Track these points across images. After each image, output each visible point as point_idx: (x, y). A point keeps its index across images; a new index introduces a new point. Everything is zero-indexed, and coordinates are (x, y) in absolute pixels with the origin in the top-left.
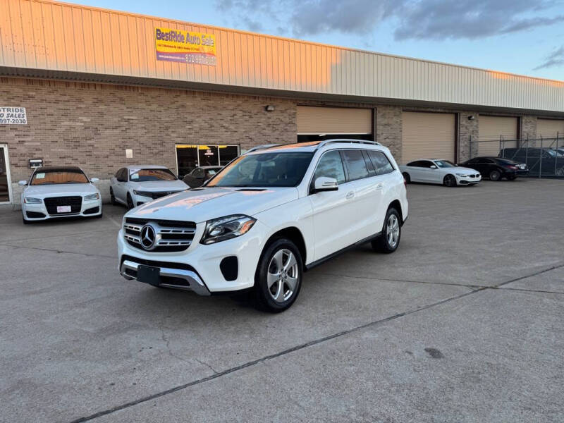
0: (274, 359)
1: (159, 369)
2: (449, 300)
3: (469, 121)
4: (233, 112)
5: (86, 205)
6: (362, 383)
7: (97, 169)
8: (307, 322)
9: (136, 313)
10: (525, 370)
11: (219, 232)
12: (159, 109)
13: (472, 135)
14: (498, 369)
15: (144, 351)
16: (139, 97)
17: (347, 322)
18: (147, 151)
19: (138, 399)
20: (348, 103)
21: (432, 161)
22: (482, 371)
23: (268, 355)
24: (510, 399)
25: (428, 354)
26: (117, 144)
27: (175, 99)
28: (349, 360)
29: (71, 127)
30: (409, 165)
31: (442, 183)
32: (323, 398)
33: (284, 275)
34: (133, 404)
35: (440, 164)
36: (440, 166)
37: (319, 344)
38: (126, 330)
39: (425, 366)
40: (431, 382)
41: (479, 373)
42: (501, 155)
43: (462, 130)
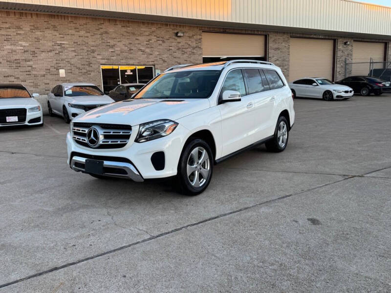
0: (195, 226)
1: (108, 235)
2: (326, 185)
3: (345, 46)
4: (149, 37)
5: (30, 115)
6: (261, 241)
7: (36, 86)
8: (217, 202)
9: (84, 197)
10: (381, 232)
11: (149, 133)
12: (86, 35)
13: (347, 58)
14: (361, 231)
15: (95, 223)
16: (69, 25)
17: (249, 201)
18: (77, 71)
19: (95, 255)
20: (245, 30)
21: (314, 79)
22: (349, 233)
23: (190, 224)
24: (370, 251)
25: (310, 222)
26: (53, 65)
27: (100, 27)
28: (251, 226)
29: (13, 51)
30: (295, 83)
31: (322, 98)
32: (233, 251)
33: (200, 167)
34: (92, 258)
35: (320, 82)
36: (320, 84)
37: (227, 216)
38: (78, 209)
39: (308, 230)
40: (312, 240)
41: (348, 234)
42: (370, 75)
43: (339, 54)
